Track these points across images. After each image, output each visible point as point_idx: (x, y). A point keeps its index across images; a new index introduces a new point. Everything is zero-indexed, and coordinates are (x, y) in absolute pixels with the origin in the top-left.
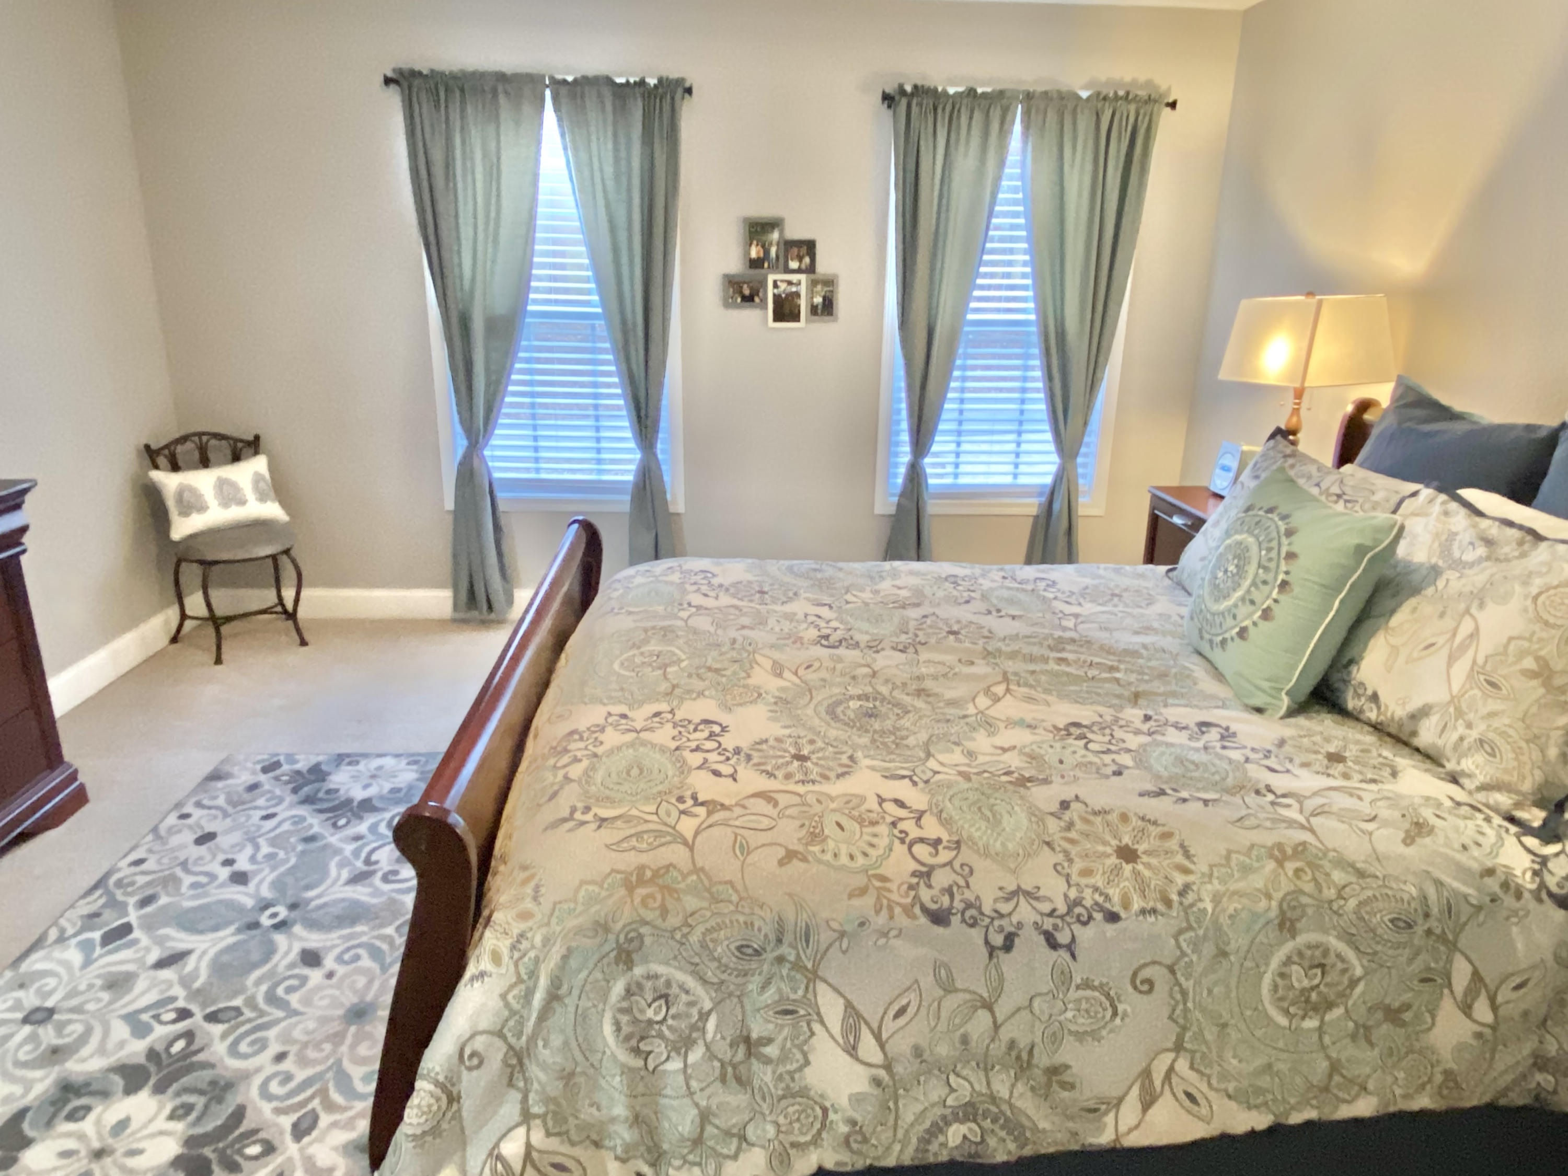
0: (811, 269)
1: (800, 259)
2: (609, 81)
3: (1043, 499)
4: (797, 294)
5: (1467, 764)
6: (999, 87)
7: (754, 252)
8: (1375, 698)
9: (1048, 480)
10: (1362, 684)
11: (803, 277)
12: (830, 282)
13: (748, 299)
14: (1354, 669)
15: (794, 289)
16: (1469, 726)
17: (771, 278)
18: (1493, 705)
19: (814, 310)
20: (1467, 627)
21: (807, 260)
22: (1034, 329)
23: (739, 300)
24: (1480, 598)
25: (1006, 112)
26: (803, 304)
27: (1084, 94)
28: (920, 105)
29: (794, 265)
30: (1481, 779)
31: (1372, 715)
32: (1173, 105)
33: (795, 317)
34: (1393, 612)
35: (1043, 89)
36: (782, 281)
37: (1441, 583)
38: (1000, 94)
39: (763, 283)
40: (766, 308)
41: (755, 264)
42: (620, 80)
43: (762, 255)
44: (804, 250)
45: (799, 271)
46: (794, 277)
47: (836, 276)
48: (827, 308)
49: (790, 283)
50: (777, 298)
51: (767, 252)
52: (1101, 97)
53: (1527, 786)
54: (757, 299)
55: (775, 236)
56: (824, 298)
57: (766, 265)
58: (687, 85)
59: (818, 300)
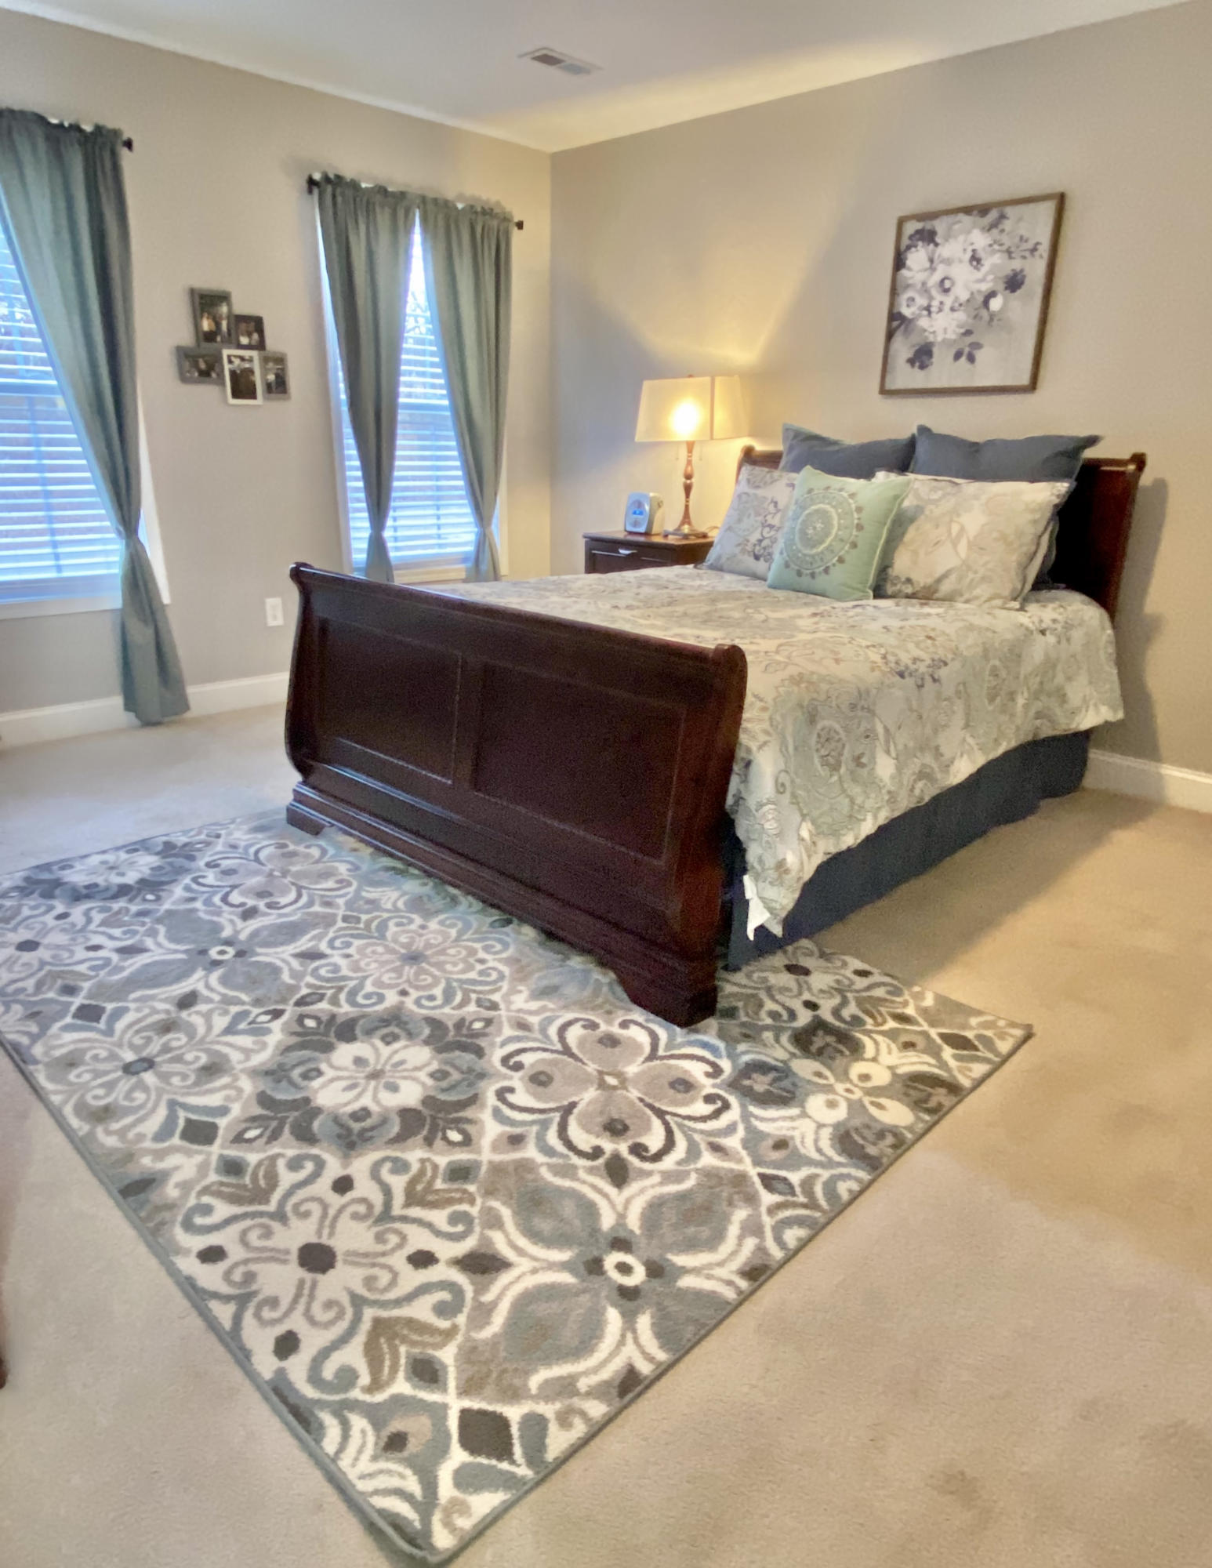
0: (261, 346)
1: (249, 335)
2: (41, 120)
3: (470, 565)
4: (251, 371)
5: (977, 592)
6: (402, 189)
7: (206, 325)
8: (909, 581)
9: (471, 548)
10: (897, 577)
11: (254, 354)
12: (280, 360)
13: (205, 374)
14: (890, 571)
15: (247, 365)
16: (976, 572)
17: (226, 352)
18: (986, 558)
19: (269, 388)
20: (955, 528)
21: (256, 336)
22: (448, 413)
23: (196, 374)
24: (955, 512)
25: (408, 212)
26: (258, 379)
27: (460, 206)
28: (343, 195)
29: (244, 340)
30: (986, 595)
31: (909, 590)
32: (520, 225)
33: (252, 395)
34: (903, 534)
35: (434, 196)
36: (235, 356)
37: (927, 512)
38: (402, 195)
39: (218, 358)
40: (223, 384)
41: (210, 337)
42: (54, 121)
43: (213, 328)
44: (252, 324)
45: (249, 347)
46: (246, 353)
47: (285, 355)
48: (279, 386)
49: (242, 359)
50: (233, 373)
51: (218, 324)
52: (471, 209)
53: (1006, 593)
54: (214, 375)
55: (224, 309)
56: (277, 376)
57: (219, 339)
58: (125, 137)
59: (271, 377)
